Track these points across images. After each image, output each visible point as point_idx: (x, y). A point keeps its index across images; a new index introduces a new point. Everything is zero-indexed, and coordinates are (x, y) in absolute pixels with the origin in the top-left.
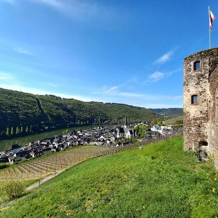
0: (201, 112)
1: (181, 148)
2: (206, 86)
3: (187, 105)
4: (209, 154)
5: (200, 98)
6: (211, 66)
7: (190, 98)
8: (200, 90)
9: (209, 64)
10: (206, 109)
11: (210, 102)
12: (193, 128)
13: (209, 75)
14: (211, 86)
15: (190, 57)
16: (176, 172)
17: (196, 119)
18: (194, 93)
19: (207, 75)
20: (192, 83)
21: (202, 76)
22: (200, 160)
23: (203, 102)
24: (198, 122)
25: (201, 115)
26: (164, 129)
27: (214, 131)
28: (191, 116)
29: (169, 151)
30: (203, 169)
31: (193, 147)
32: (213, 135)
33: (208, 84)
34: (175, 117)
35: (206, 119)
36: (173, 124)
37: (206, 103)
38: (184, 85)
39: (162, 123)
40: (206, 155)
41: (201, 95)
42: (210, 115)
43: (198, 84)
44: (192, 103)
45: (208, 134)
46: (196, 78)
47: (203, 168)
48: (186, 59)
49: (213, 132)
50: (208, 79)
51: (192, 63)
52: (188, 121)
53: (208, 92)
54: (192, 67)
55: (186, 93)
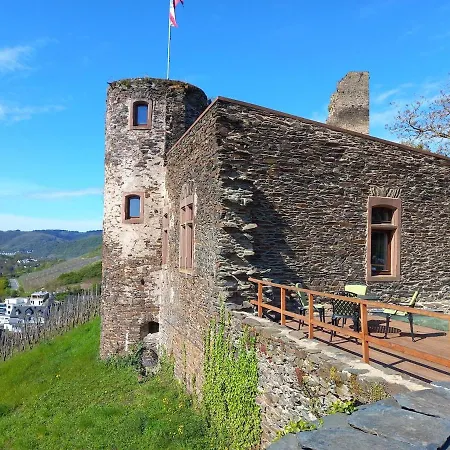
0: (147, 242)
1: (92, 356)
2: (160, 174)
3: (114, 222)
4: (160, 354)
5: (145, 206)
6: (171, 126)
7: (122, 202)
8: (147, 182)
9: (168, 118)
10: (158, 234)
11: (166, 216)
12: (127, 288)
13: (167, 147)
14: (170, 176)
15: (124, 83)
16: (87, 424)
17: (135, 263)
18: (132, 190)
19: (162, 145)
20: (129, 161)
21: (151, 145)
22: (143, 374)
23: (152, 216)
24: (140, 269)
25: (147, 252)
26: (17, 309)
27: (175, 291)
28: (124, 256)
29: (57, 373)
30: (151, 393)
31: (127, 342)
32: (172, 301)
33: (164, 171)
34: (54, 262)
35: (157, 261)
36: (47, 287)
37: (157, 219)
38: (107, 161)
39: (8, 285)
40: (155, 356)
41: (148, 196)
42: (166, 250)
43: (142, 165)
44: (128, 217)
45: (160, 301)
46: (136, 148)
47: (151, 391)
48: (113, 85)
49: (173, 293)
50: (165, 157)
51: (129, 103)
52: (115, 269)
53: (163, 191)
54: (129, 116)
55: (111, 186)
